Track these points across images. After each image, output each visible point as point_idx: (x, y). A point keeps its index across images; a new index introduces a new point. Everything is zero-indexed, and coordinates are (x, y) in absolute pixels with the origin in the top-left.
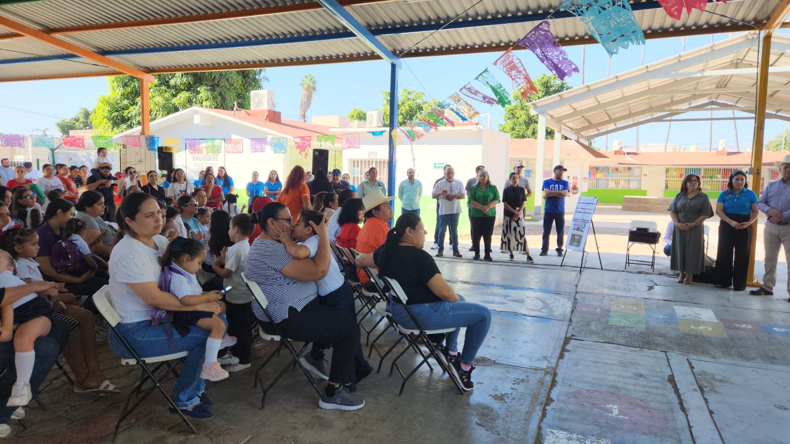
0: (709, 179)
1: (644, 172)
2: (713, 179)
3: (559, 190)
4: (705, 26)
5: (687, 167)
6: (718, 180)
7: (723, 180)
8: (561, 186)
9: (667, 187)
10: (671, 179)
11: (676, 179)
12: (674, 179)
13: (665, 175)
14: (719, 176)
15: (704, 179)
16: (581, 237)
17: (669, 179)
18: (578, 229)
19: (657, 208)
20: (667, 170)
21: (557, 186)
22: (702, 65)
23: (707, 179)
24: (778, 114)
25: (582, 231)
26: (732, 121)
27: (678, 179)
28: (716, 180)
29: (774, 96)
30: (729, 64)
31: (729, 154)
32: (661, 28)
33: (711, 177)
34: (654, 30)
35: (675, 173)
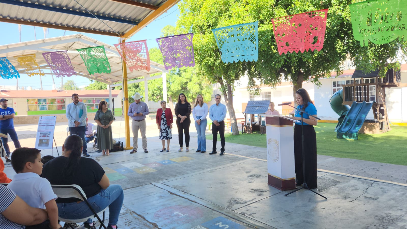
0: (51, 104)
1: (14, 102)
2: (53, 104)
3: (8, 114)
4: (82, 28)
5: (39, 98)
6: (55, 104)
7: (58, 104)
8: (9, 112)
9: (29, 110)
10: (31, 105)
11: (33, 105)
12: (32, 105)
13: (27, 103)
14: (56, 102)
15: (49, 104)
16: (48, 140)
17: (30, 105)
18: (44, 136)
19: (30, 121)
20: (28, 100)
21: (6, 112)
22: (52, 46)
23: (50, 104)
24: (80, 73)
25: (47, 136)
26: (51, 75)
27: (34, 105)
28: (54, 104)
29: (80, 65)
30: (63, 47)
31: (58, 91)
32: (49, 22)
33: (52, 103)
34: (45, 22)
35: (32, 102)
